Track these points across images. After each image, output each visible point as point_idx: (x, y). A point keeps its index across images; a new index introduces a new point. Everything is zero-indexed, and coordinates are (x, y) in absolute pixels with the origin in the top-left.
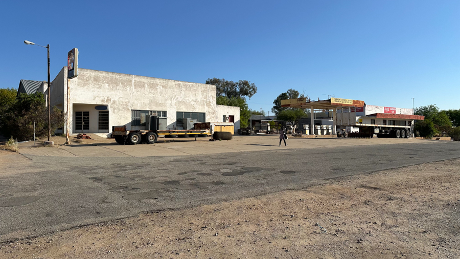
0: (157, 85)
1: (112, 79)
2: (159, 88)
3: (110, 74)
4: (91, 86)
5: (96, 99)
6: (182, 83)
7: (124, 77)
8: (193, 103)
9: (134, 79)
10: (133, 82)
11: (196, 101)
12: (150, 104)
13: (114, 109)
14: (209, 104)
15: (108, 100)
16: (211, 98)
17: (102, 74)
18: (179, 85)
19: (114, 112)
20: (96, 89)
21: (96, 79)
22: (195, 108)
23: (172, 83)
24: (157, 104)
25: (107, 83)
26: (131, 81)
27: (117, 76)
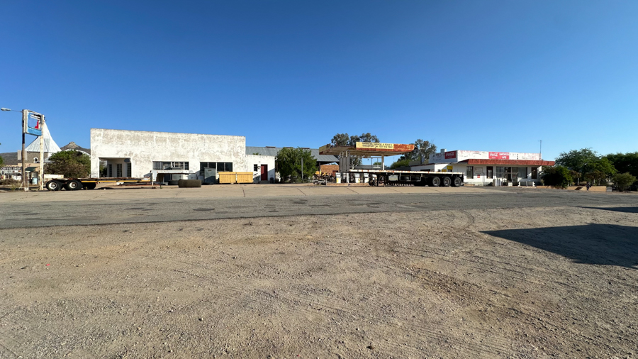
0: (179, 139)
1: (134, 136)
2: (181, 142)
3: (133, 132)
4: (114, 143)
5: (120, 153)
6: (205, 136)
7: (146, 134)
8: (218, 153)
9: (156, 135)
10: (155, 137)
11: (221, 152)
12: (171, 156)
13: (136, 161)
14: (237, 154)
15: (131, 154)
16: (239, 148)
17: (125, 133)
18: (202, 138)
19: (136, 164)
20: (119, 145)
21: (120, 137)
22: (220, 159)
23: (194, 136)
24: (178, 156)
25: (130, 139)
26: (152, 137)
27: (139, 134)
